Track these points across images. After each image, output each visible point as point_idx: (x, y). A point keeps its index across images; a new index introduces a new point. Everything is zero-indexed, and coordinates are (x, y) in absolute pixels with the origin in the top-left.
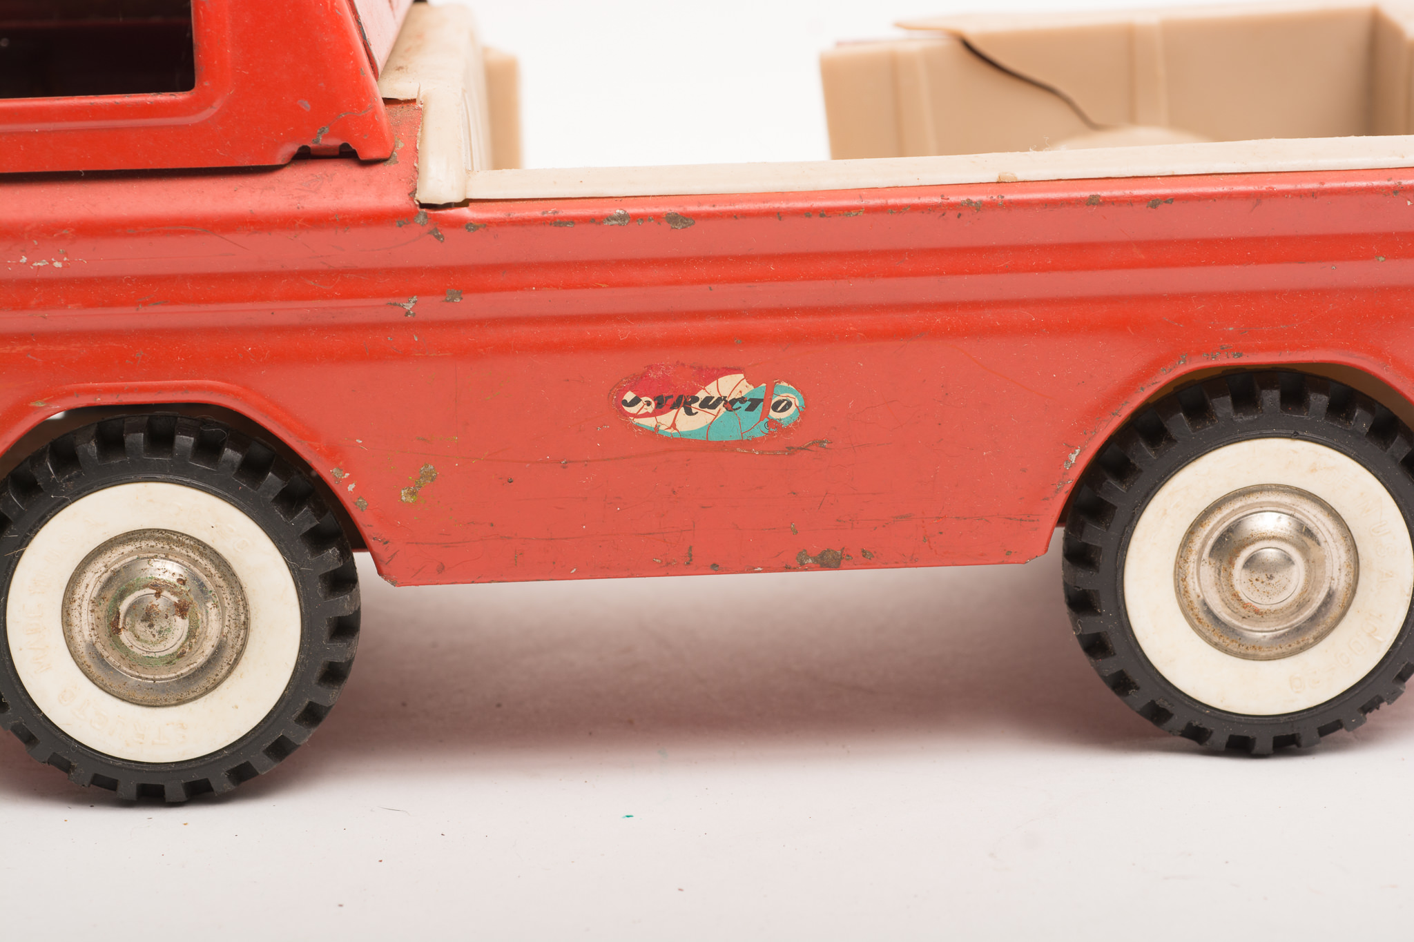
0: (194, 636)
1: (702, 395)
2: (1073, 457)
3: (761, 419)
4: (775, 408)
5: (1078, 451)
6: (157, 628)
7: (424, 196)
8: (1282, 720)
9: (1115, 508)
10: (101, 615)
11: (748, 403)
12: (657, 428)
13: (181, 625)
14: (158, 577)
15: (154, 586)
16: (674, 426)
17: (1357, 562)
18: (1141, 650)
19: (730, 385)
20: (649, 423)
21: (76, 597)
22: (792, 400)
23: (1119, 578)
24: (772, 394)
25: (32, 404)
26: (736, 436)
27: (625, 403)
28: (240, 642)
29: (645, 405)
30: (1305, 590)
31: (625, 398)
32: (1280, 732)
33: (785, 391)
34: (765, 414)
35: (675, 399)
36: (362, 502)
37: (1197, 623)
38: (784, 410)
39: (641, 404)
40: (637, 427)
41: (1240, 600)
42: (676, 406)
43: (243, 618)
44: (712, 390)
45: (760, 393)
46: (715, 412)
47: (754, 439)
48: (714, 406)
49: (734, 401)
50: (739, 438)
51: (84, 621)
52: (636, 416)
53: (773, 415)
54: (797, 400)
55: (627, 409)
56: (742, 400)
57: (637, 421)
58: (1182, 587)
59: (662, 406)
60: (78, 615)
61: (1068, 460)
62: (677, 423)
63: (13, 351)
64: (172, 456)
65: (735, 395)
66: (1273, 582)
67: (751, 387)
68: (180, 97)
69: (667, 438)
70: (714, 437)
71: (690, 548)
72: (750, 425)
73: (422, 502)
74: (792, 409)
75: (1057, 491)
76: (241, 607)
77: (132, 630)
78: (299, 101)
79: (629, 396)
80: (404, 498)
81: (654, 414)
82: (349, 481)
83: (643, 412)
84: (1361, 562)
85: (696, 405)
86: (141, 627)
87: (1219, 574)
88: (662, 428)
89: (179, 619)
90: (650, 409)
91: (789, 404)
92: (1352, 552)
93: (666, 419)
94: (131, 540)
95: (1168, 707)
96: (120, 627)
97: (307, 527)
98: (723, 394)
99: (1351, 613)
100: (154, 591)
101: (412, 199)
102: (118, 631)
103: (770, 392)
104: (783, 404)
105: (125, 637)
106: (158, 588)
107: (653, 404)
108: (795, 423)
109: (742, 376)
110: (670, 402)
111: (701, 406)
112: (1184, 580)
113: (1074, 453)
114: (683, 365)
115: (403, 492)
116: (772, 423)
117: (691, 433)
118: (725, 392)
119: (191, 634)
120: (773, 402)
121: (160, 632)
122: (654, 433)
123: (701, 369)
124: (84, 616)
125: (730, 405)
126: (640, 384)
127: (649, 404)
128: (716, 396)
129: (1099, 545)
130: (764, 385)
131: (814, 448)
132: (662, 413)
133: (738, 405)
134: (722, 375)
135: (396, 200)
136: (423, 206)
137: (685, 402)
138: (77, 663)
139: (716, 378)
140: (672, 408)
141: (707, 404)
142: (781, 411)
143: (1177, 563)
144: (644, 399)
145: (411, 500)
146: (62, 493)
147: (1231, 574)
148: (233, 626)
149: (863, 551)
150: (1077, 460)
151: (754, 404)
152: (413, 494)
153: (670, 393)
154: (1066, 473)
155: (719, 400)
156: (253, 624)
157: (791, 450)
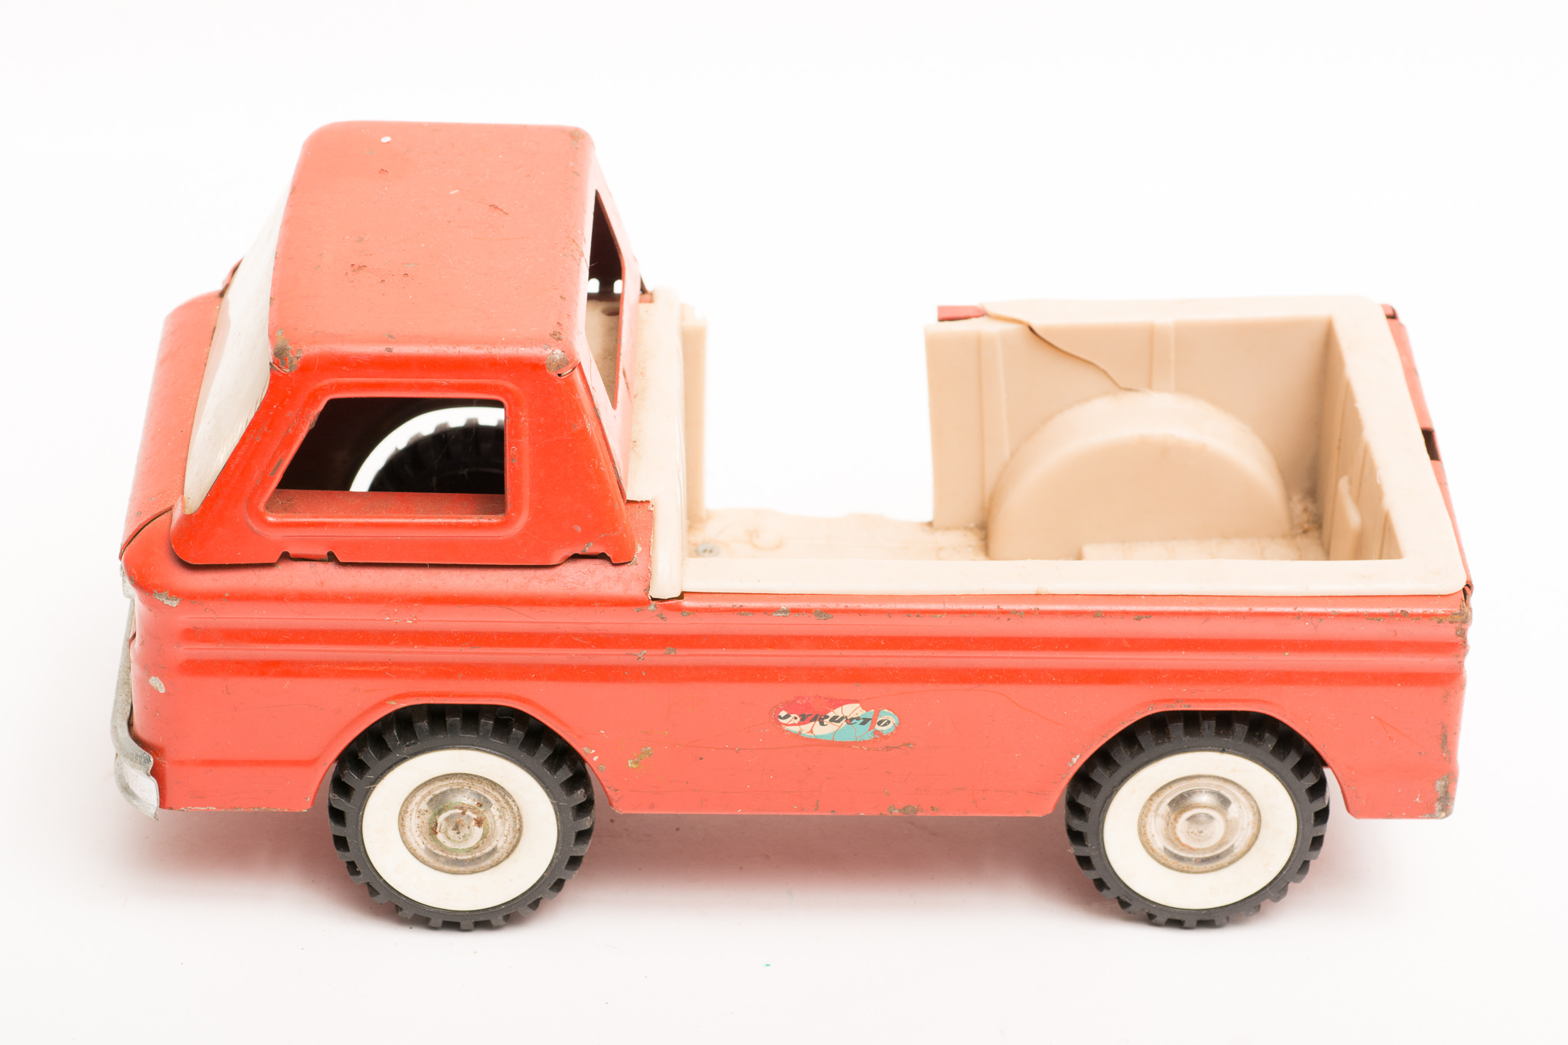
0: (486, 837)
1: (831, 715)
2: (1075, 760)
3: (870, 730)
4: (879, 723)
5: (1078, 757)
6: (462, 834)
7: (654, 593)
8: (1203, 912)
9: (1101, 786)
10: (426, 821)
11: (862, 721)
12: (800, 733)
13: (478, 832)
14: (464, 802)
15: (461, 808)
16: (811, 731)
17: (1260, 820)
18: (1112, 869)
19: (850, 710)
20: (795, 729)
21: (409, 810)
22: (891, 720)
23: (1101, 828)
24: (878, 716)
25: (388, 702)
26: (852, 739)
27: (780, 717)
28: (515, 840)
29: (794, 718)
30: (1224, 838)
31: (780, 714)
32: (1200, 918)
33: (886, 714)
34: (872, 727)
35: (814, 716)
36: (602, 767)
37: (1151, 852)
38: (885, 725)
39: (790, 718)
40: (787, 731)
41: (1180, 841)
42: (814, 720)
43: (518, 826)
44: (838, 712)
45: (870, 714)
46: (839, 724)
47: (864, 742)
48: (839, 721)
49: (852, 719)
50: (854, 740)
51: (413, 822)
52: (786, 725)
53: (877, 727)
54: (894, 720)
55: (781, 720)
56: (858, 719)
57: (787, 728)
58: (1143, 831)
59: (804, 720)
60: (409, 820)
61: (1071, 762)
62: (813, 730)
63: (377, 670)
64: (478, 734)
65: (854, 715)
66: (1202, 834)
67: (865, 712)
68: (494, 520)
69: (807, 738)
70: (837, 739)
71: (818, 801)
72: (863, 733)
73: (642, 767)
74: (891, 725)
75: (1063, 778)
76: (517, 821)
77: (446, 833)
78: (575, 526)
79: (783, 713)
80: (630, 765)
81: (799, 724)
82: (594, 755)
83: (791, 723)
84: (1263, 822)
85: (828, 720)
86: (452, 833)
87: (1168, 825)
88: (803, 732)
89: (476, 828)
90: (797, 721)
91: (889, 722)
92: (1257, 815)
93: (805, 729)
94: (447, 778)
95: (1129, 901)
96: (437, 831)
97: (565, 778)
98: (845, 715)
99: (1253, 849)
100: (461, 811)
101: (647, 594)
102: (436, 833)
103: (876, 714)
104: (884, 722)
105: (440, 837)
106: (463, 809)
107: (799, 719)
108: (892, 733)
109: (858, 705)
110: (810, 718)
111: (830, 721)
112: (1144, 827)
113: (1075, 757)
114: (820, 697)
115: (629, 762)
116: (876, 732)
117: (822, 736)
118: (846, 714)
119: (484, 836)
120: (878, 721)
121: (464, 837)
122: (798, 736)
123: (831, 700)
124: (413, 820)
125: (850, 721)
126: (791, 707)
127: (796, 718)
128: (841, 716)
129: (1088, 806)
130: (873, 710)
131: (903, 747)
132: (804, 724)
133: (855, 721)
134: (846, 704)
135: (636, 591)
136: (653, 599)
137: (820, 719)
138: (407, 847)
139: (841, 705)
140: (811, 721)
141: (833, 720)
142: (883, 726)
143: (1140, 816)
144: (793, 716)
145: (635, 766)
146: (405, 754)
147: (1175, 827)
148: (511, 831)
149: (932, 807)
150: (1077, 762)
151: (865, 721)
152: (636, 763)
153: (811, 712)
154: (1070, 768)
155: (842, 718)
156: (525, 831)
157: (888, 748)
